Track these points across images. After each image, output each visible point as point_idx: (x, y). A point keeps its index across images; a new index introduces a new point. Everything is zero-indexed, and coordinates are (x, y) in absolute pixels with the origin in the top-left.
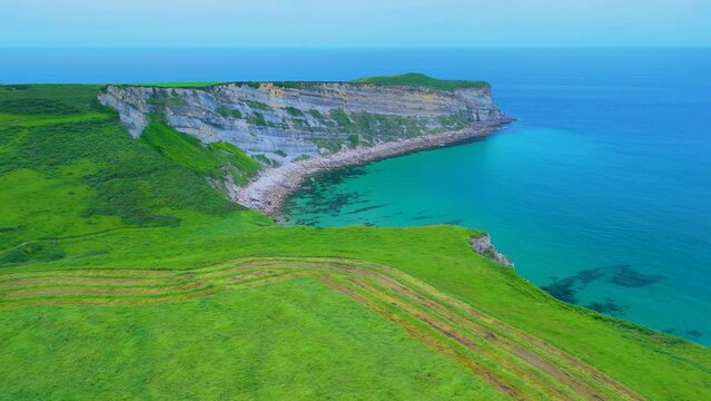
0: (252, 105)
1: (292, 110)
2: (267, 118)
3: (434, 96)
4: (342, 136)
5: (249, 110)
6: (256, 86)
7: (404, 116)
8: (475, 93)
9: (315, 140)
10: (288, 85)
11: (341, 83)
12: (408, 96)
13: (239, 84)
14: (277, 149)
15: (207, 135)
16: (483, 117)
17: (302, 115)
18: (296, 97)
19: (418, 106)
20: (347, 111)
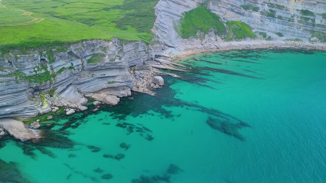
0: (271, 6)
1: (305, 12)
2: (278, 14)
5: (266, 8)
14: (278, 32)
17: (313, 16)
18: (315, 4)
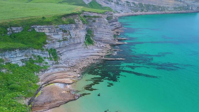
3: (174, 1)
7: (162, 6)
9: (131, 9)
14: (121, 10)
15: (104, 5)
16: (194, 9)
17: (130, 3)
19: (167, 3)
20: (143, 3)
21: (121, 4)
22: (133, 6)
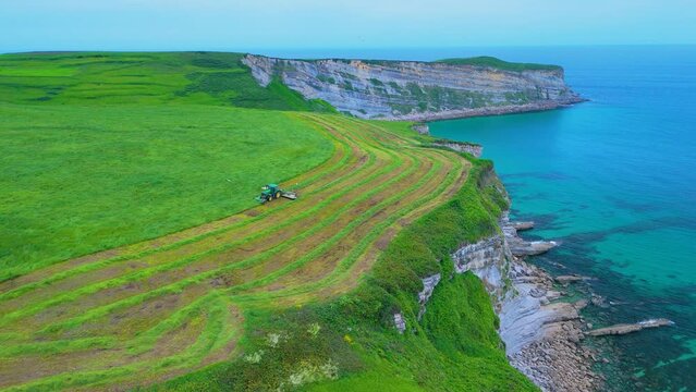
0: (344, 75)
1: (375, 81)
2: (354, 85)
3: (502, 75)
4: (414, 102)
5: (341, 78)
6: (349, 62)
7: (472, 91)
8: (545, 75)
9: (390, 104)
10: (373, 62)
11: (417, 63)
12: (476, 74)
13: (335, 60)
14: (360, 108)
15: (310, 93)
16: (553, 96)
18: (379, 71)
19: (486, 83)
20: (421, 85)
21: (359, 87)
22: (394, 93)
